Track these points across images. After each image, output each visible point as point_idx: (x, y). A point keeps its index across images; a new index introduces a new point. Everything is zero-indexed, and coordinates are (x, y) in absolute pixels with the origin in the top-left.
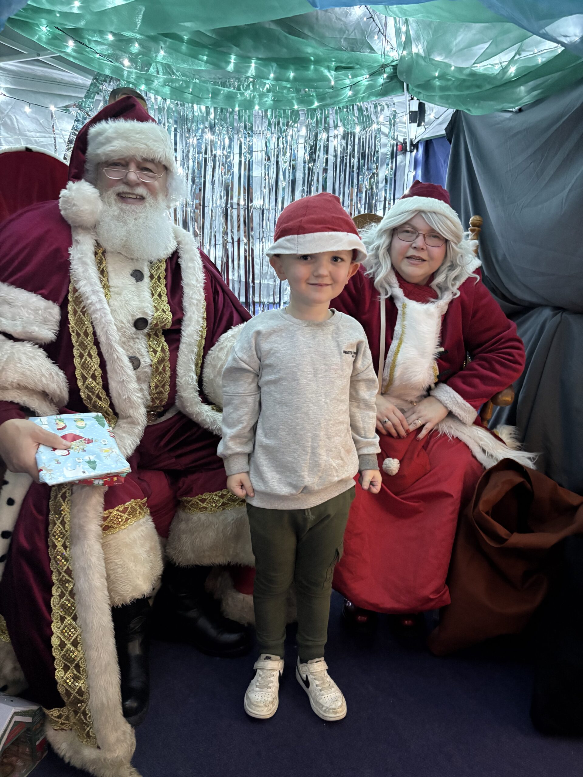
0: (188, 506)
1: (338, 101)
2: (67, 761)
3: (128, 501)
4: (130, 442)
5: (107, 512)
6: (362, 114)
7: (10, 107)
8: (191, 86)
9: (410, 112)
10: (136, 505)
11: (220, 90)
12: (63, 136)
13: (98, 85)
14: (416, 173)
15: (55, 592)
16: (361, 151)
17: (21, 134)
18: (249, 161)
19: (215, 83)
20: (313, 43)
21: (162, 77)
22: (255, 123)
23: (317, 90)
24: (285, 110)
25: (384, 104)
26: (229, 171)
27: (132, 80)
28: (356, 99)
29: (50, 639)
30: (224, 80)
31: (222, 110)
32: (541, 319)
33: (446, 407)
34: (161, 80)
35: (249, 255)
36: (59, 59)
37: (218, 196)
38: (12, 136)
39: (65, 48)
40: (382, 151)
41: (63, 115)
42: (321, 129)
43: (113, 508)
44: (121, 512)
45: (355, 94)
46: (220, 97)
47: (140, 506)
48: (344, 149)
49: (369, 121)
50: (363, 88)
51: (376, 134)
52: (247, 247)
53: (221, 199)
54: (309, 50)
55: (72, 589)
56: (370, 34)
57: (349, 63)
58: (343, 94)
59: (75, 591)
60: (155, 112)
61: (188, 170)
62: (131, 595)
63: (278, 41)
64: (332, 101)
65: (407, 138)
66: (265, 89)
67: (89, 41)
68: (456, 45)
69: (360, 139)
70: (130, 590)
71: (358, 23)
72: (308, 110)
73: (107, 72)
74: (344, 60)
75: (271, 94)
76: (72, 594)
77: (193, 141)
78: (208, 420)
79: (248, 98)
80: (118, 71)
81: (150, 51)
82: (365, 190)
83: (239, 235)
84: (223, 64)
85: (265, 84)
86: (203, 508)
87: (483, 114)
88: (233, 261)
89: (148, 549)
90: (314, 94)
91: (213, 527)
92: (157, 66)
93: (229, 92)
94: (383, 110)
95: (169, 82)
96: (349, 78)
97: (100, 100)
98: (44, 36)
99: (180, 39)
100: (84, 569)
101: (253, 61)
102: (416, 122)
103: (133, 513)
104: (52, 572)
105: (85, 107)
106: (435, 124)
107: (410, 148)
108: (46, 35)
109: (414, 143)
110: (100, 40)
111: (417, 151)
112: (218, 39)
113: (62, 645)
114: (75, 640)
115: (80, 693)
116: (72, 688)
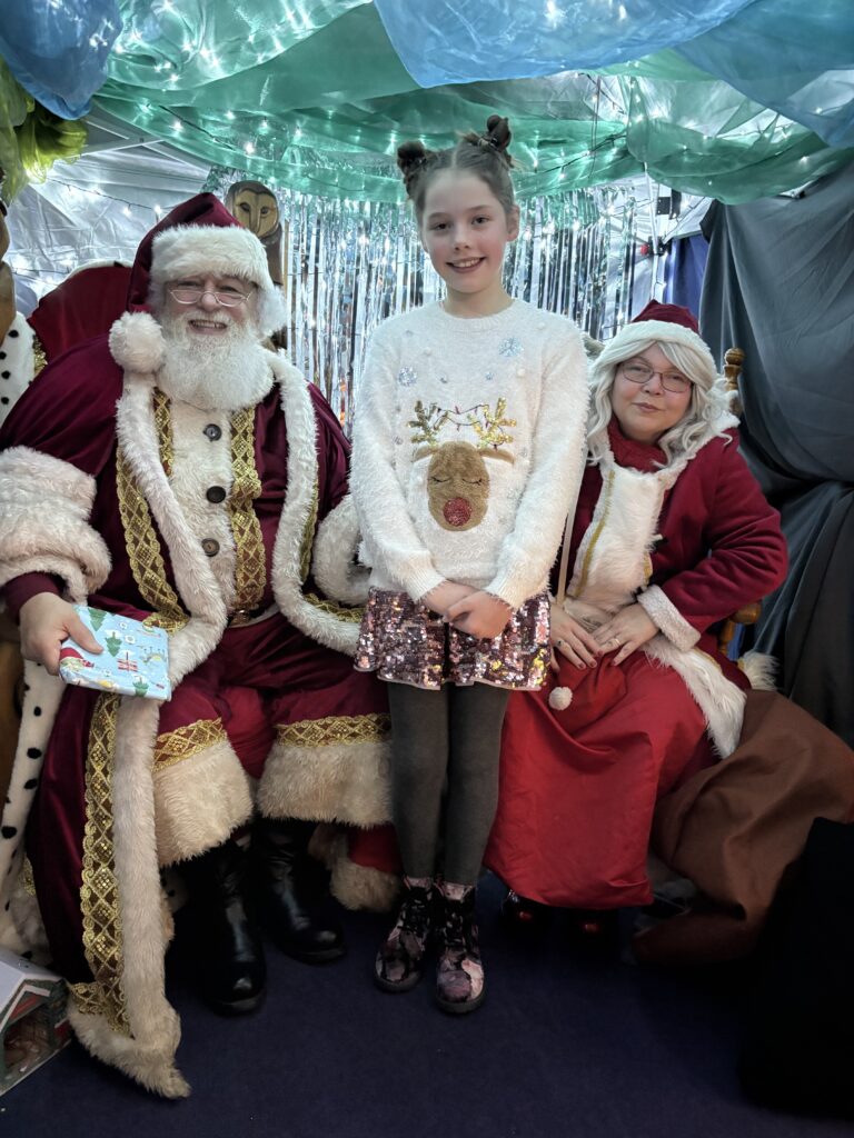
0: (283, 735)
1: (547, 187)
2: (93, 1053)
3: (193, 723)
4: (202, 644)
5: (163, 736)
6: (585, 204)
7: (105, 208)
8: (337, 176)
9: (659, 198)
10: (205, 727)
11: (377, 180)
14: (667, 287)
15: (89, 830)
16: (581, 256)
17: (119, 243)
18: (418, 272)
19: (374, 171)
21: (299, 165)
25: (617, 188)
27: (259, 171)
28: (574, 183)
29: (79, 891)
30: (385, 165)
31: (382, 205)
32: (825, 501)
33: (654, 623)
34: (299, 171)
36: (166, 145)
38: (107, 246)
39: (171, 132)
40: (612, 255)
43: (171, 731)
44: (182, 736)
45: (571, 178)
46: (379, 189)
47: (211, 728)
48: (555, 255)
49: (594, 215)
50: (582, 168)
51: (604, 231)
55: (110, 828)
56: (587, 95)
57: (556, 136)
58: (552, 178)
59: (113, 830)
63: (455, 110)
64: (538, 188)
65: (653, 235)
67: (205, 121)
68: (711, 106)
69: (579, 241)
71: (569, 84)
73: (228, 163)
74: (551, 133)
76: (110, 834)
77: (343, 244)
78: (308, 625)
80: (240, 160)
81: (285, 131)
82: (585, 313)
84: (380, 146)
86: (301, 740)
87: (745, 202)
92: (292, 150)
93: (391, 182)
94: (614, 198)
95: (309, 172)
96: (560, 156)
98: (145, 118)
99: (317, 113)
100: (127, 802)
102: (666, 213)
103: (200, 737)
104: (87, 804)
106: (691, 215)
107: (658, 249)
108: (147, 115)
109: (665, 243)
110: (218, 120)
111: (670, 253)
112: (372, 112)
113: (94, 899)
114: (111, 893)
115: (113, 962)
116: (102, 956)
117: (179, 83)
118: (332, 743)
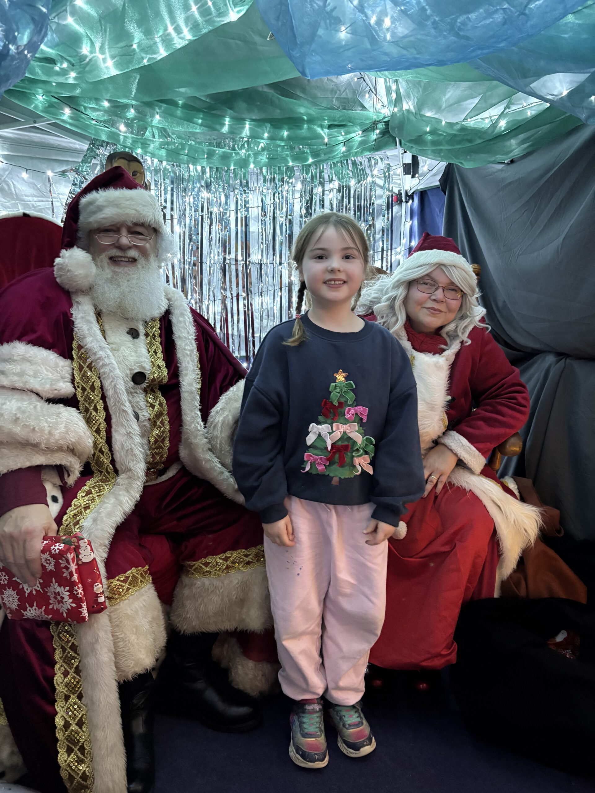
0: (192, 570)
1: (332, 157)
3: (129, 570)
4: (128, 499)
6: (357, 168)
7: (7, 173)
8: (187, 149)
9: (404, 164)
10: (137, 574)
11: (215, 151)
12: (60, 199)
13: (95, 149)
14: (412, 223)
15: (58, 670)
16: (357, 204)
17: (18, 198)
18: (246, 217)
19: (210, 144)
20: (306, 103)
21: (158, 140)
22: (251, 180)
23: (311, 147)
24: (279, 167)
25: (377, 157)
26: (226, 228)
27: (129, 144)
28: (350, 154)
29: (54, 720)
30: (219, 141)
31: (217, 169)
32: (545, 365)
34: (157, 144)
35: (248, 309)
36: (55, 125)
37: (216, 252)
38: (9, 201)
39: (61, 115)
40: (378, 202)
41: (60, 179)
42: (316, 183)
43: (113, 578)
44: (122, 581)
45: (349, 150)
46: (216, 157)
47: (141, 574)
48: (339, 202)
49: (363, 175)
50: (356, 144)
51: (371, 186)
52: (246, 302)
53: (219, 255)
54: (302, 110)
55: (78, 666)
56: (361, 93)
57: (341, 121)
58: (337, 150)
59: (80, 668)
60: (151, 173)
61: (185, 228)
62: (133, 670)
63: (272, 103)
64: (326, 157)
65: (402, 189)
66: (260, 147)
67: (85, 108)
68: (446, 101)
69: (355, 192)
70: (132, 665)
71: (349, 84)
72: (303, 166)
73: (104, 138)
74: (336, 119)
75: (265, 153)
76: (78, 671)
77: (189, 199)
79: (244, 157)
80: (114, 137)
81: (146, 115)
83: (238, 290)
84: (218, 127)
85: (260, 143)
86: (207, 572)
87: (476, 167)
88: (232, 317)
89: (150, 620)
90: (309, 152)
91: (218, 591)
92: (152, 129)
93: (224, 152)
94: (376, 164)
95: (164, 145)
96: (342, 135)
97: (97, 164)
98: (40, 105)
99: (175, 104)
101: (247, 123)
102: (410, 174)
103: (134, 582)
104: (55, 649)
105: (82, 171)
106: (429, 175)
107: (406, 199)
108: (41, 102)
109: (410, 194)
110: (96, 107)
111: (413, 201)
112: (212, 102)
113: (67, 725)
114: (81, 718)
115: (84, 777)
116: (76, 772)
117: (75, 79)
118: (233, 571)
